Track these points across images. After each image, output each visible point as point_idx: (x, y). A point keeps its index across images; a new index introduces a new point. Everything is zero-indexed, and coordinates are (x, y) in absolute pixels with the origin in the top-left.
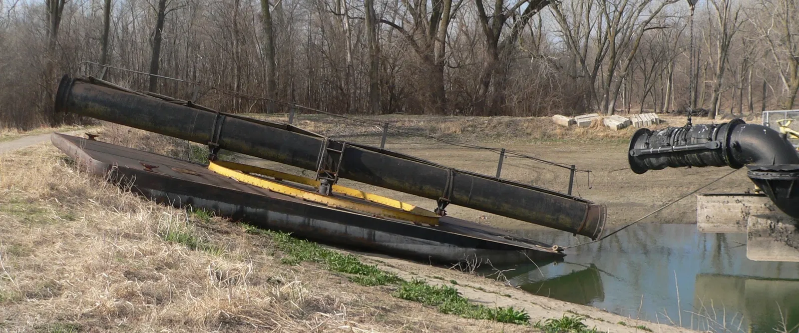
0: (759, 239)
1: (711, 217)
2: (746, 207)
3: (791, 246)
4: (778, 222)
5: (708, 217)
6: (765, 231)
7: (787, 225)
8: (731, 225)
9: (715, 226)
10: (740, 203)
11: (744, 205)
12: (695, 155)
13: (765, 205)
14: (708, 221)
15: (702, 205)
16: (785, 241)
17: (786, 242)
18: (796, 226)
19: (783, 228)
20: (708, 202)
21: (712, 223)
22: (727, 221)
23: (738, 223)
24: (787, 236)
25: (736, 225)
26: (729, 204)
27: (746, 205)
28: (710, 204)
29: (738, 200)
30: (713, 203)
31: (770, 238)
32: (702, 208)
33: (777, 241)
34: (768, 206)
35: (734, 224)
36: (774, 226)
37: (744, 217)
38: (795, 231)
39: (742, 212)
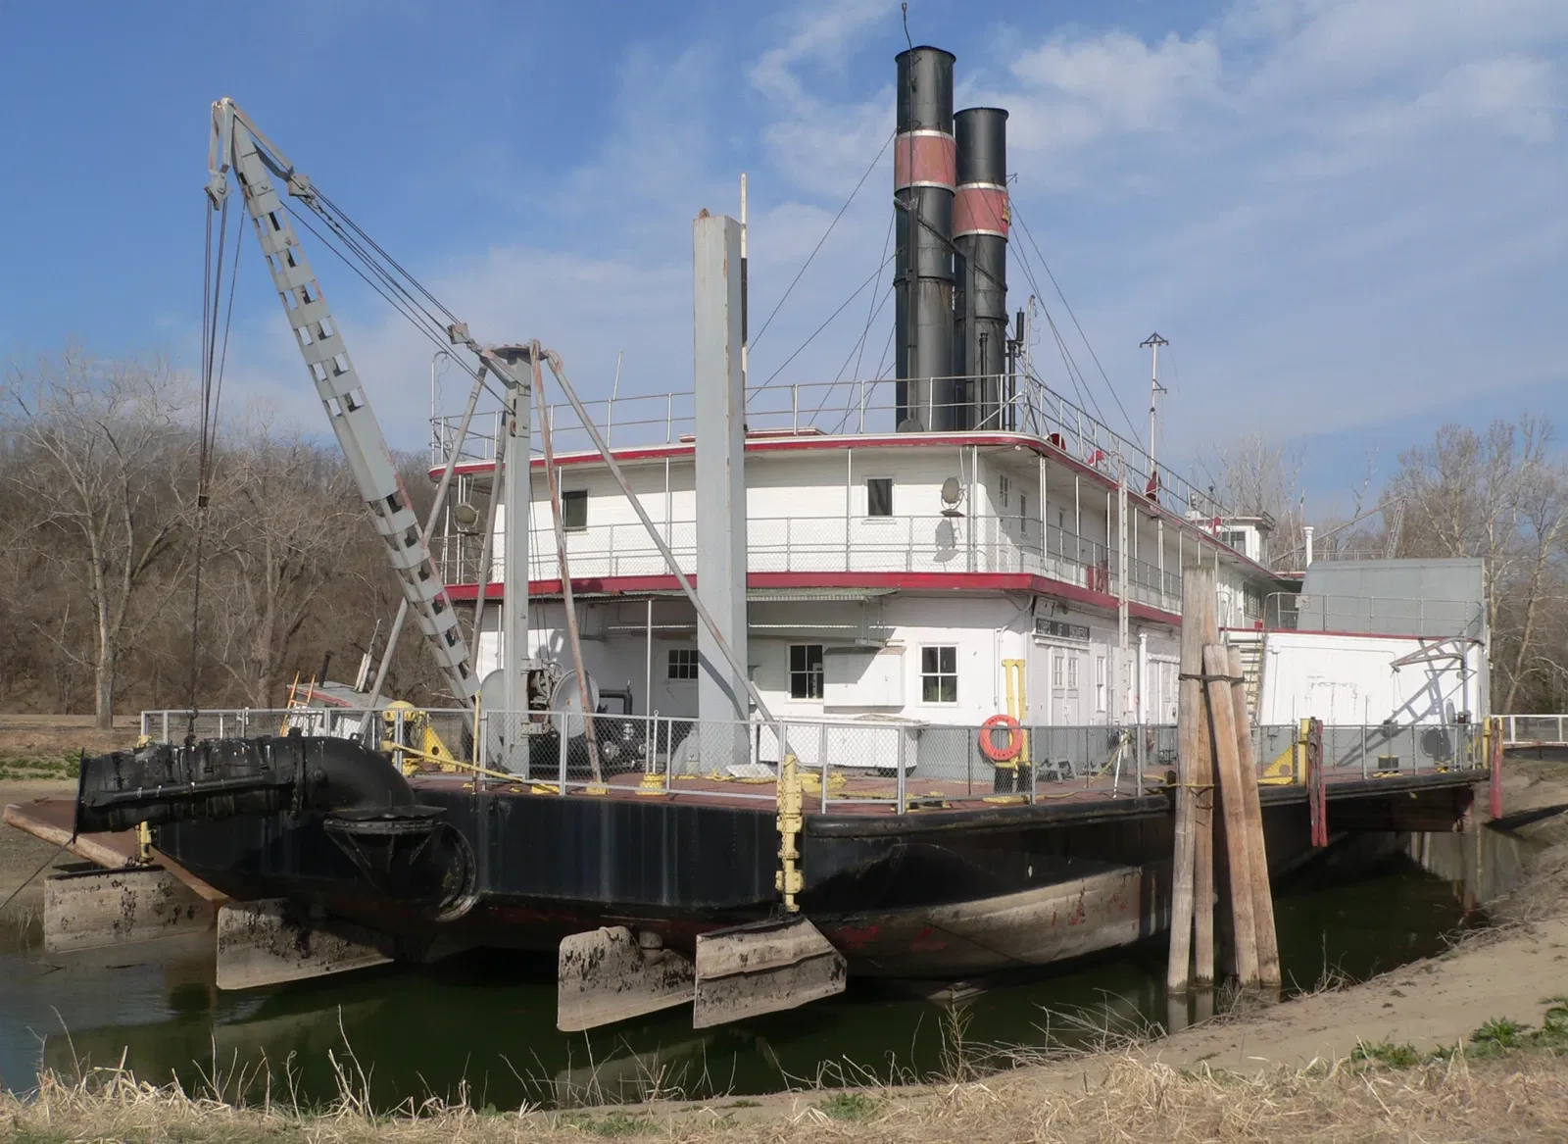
0: (234, 948)
1: (70, 919)
2: (130, 893)
3: (277, 953)
4: (259, 914)
5: (64, 922)
6: (241, 932)
7: (273, 918)
8: (105, 931)
9: (76, 938)
10: (120, 887)
11: (126, 889)
12: (231, 797)
13: (159, 886)
14: (65, 928)
15: (54, 898)
16: (269, 947)
17: (271, 947)
18: (283, 916)
19: (267, 922)
20: (64, 891)
21: (72, 931)
22: (98, 924)
23: (116, 926)
24: (272, 937)
25: (114, 931)
26: (101, 891)
27: (129, 890)
28: (68, 896)
29: (115, 882)
30: (72, 893)
31: (249, 945)
32: (53, 903)
33: (258, 947)
34: (162, 887)
35: (110, 929)
36: (255, 921)
37: (126, 914)
38: (282, 926)
39: (123, 904)
